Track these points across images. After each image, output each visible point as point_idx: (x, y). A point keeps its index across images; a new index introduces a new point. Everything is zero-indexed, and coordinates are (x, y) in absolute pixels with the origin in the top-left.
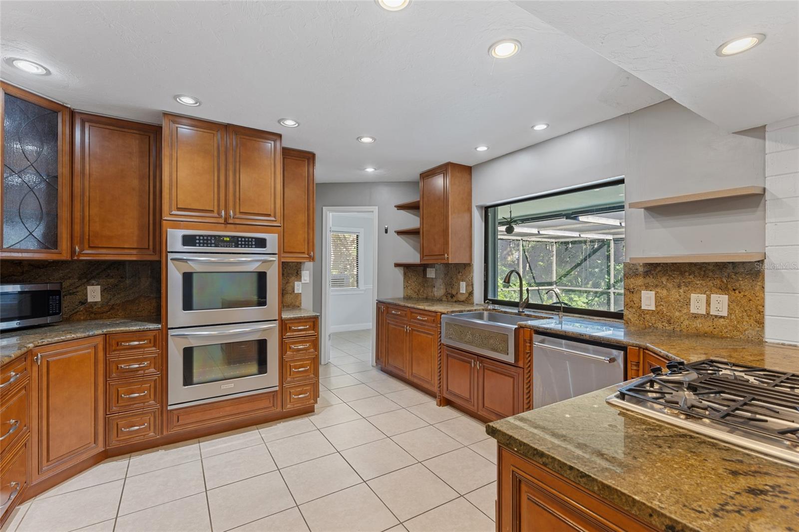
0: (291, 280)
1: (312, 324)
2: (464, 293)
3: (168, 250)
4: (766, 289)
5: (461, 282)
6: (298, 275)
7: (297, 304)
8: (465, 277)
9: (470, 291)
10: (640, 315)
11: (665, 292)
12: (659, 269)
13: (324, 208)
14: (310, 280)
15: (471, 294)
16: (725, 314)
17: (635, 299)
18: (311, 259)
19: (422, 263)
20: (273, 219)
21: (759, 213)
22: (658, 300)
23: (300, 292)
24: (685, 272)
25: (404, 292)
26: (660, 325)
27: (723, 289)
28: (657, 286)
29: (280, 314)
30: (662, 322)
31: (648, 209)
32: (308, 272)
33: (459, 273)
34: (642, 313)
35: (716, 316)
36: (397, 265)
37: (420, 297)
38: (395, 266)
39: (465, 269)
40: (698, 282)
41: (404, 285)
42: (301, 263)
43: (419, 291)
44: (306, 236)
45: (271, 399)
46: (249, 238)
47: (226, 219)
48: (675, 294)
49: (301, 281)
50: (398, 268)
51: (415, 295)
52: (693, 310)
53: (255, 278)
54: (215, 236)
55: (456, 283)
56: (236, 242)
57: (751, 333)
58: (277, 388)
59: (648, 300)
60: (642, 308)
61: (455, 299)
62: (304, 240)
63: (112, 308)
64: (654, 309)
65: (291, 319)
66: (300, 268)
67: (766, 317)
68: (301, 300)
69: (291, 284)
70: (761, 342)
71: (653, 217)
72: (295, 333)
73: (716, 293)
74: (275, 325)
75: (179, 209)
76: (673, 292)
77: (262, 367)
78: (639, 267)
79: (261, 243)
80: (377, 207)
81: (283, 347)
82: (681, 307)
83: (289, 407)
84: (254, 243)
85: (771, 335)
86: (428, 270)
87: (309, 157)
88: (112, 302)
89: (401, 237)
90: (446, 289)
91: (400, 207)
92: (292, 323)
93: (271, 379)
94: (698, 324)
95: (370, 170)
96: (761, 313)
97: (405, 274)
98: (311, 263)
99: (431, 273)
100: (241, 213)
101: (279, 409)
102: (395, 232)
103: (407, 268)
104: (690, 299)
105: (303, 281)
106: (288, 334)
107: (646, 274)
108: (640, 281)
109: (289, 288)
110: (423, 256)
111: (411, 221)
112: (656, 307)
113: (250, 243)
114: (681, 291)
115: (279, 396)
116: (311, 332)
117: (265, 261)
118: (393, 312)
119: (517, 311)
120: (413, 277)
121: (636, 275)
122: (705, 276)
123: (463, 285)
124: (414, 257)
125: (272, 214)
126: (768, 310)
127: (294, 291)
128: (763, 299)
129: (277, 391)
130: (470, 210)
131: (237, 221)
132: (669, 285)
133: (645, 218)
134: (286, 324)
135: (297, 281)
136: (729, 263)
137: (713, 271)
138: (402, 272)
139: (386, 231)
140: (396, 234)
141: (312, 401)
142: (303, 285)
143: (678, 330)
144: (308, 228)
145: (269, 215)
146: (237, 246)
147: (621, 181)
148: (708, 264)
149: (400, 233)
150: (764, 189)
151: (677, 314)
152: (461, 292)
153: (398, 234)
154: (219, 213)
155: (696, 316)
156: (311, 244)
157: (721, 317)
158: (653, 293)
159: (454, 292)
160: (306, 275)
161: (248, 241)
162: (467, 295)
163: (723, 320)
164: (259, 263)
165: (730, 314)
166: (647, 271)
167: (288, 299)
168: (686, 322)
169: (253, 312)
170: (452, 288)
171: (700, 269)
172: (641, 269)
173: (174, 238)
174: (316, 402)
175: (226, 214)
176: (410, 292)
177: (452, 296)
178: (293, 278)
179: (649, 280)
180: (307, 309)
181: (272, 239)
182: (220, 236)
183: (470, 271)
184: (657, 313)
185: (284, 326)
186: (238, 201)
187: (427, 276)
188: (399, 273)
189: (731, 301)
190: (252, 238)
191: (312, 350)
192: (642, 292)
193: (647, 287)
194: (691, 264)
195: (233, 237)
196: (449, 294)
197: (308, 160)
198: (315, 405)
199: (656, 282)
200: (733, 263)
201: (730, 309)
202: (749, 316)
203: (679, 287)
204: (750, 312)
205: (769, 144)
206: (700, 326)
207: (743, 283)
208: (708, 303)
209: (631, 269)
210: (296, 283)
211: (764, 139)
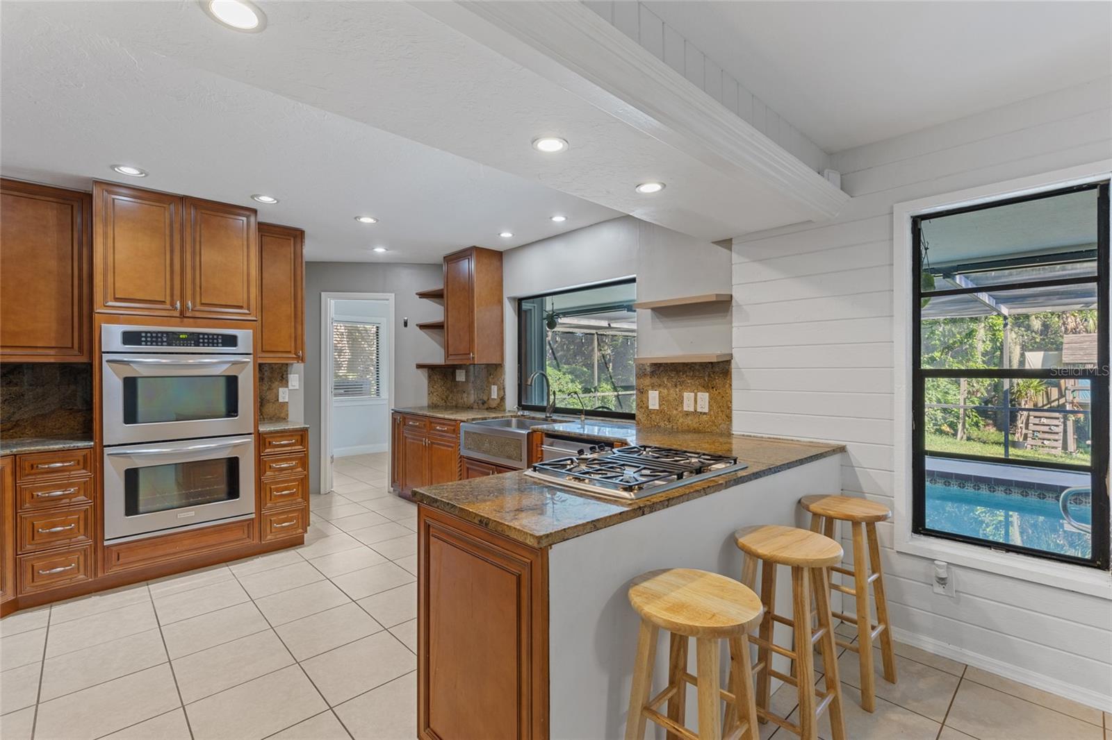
0: (274, 386)
1: (299, 438)
2: (495, 399)
3: (103, 350)
4: (733, 387)
5: (492, 386)
6: (284, 380)
7: (283, 415)
8: (496, 379)
9: (502, 396)
10: (648, 415)
11: (666, 391)
12: (662, 369)
13: (322, 293)
14: (300, 385)
15: (502, 399)
16: (706, 410)
17: (644, 399)
18: (301, 359)
19: (447, 363)
20: (246, 311)
21: (728, 318)
22: (662, 399)
23: (287, 400)
24: (680, 371)
25: (429, 399)
26: (662, 424)
27: (706, 388)
28: (660, 385)
29: (256, 427)
30: (664, 421)
31: (654, 309)
32: (297, 375)
33: (489, 374)
34: (650, 413)
35: (701, 413)
36: (419, 366)
37: (449, 404)
38: (417, 368)
39: (496, 370)
40: (689, 381)
41: (429, 391)
42: (287, 364)
43: (447, 398)
44: (293, 330)
45: (246, 529)
46: (213, 335)
47: (182, 312)
48: (673, 393)
49: (287, 387)
50: (421, 369)
51: (442, 403)
52: (686, 409)
53: (222, 384)
54: (167, 333)
55: (486, 386)
56: (196, 339)
57: (724, 427)
58: (253, 516)
59: (654, 399)
60: (650, 408)
61: (486, 406)
62: (291, 337)
63: (17, 424)
64: (658, 408)
65: (271, 432)
66: (286, 371)
67: (733, 412)
68: (287, 411)
69: (275, 391)
70: (730, 435)
71: (658, 318)
72: (276, 449)
73: (701, 391)
74: (250, 440)
75: (117, 299)
76: (672, 391)
77: (233, 492)
78: (647, 368)
79: (231, 341)
80: (393, 295)
81: (261, 466)
82: (678, 405)
83: (270, 538)
84: (220, 341)
85: (738, 428)
86: (458, 372)
87: (295, 235)
88: (17, 417)
89: (425, 332)
90: (477, 394)
91: (423, 295)
92: (273, 437)
93: (245, 505)
94: (689, 421)
95: (380, 250)
96: (729, 408)
97: (430, 377)
98: (301, 366)
99: (461, 376)
100: (203, 304)
101: (256, 541)
102: (417, 325)
103: (432, 369)
104: (683, 397)
105: (290, 387)
106: (267, 450)
107: (653, 374)
108: (647, 381)
109: (269, 396)
110: (447, 355)
111: (433, 312)
112: (660, 406)
113: (215, 341)
114: (677, 390)
115: (256, 525)
116: (299, 447)
117: (235, 363)
118: (411, 423)
119: (544, 416)
120: (439, 380)
121: (645, 375)
122: (693, 376)
123: (494, 389)
124: (438, 358)
125: (245, 305)
126: (735, 406)
127: (278, 400)
128: (731, 395)
129: (253, 519)
130: (501, 302)
131: (198, 314)
132: (669, 385)
133: (652, 319)
134: (265, 439)
135: (281, 387)
136: (709, 363)
137: (699, 371)
138: (427, 375)
139: (406, 324)
140: (418, 328)
141: (301, 530)
142: (291, 391)
143: (676, 426)
144: (295, 322)
145: (241, 307)
146: (197, 344)
147: (633, 280)
148: (695, 363)
149: (422, 327)
150: (731, 296)
151: (675, 412)
152: (492, 397)
153: (420, 328)
154: (173, 304)
155: (687, 414)
156: (299, 342)
157: (705, 413)
158: (658, 392)
159: (485, 398)
160: (295, 380)
161: (213, 339)
162: (499, 401)
163: (705, 416)
164: (227, 366)
165: (710, 410)
166: (653, 371)
167: (270, 409)
168: (681, 420)
169: (222, 424)
170: (483, 393)
171: (690, 368)
172: (648, 369)
173: (111, 336)
174: (306, 531)
175: (182, 305)
176: (435, 399)
177: (484, 402)
178: (277, 383)
179: (655, 380)
180: (296, 419)
181: (245, 337)
182: (173, 333)
183: (501, 373)
184: (660, 412)
185: (262, 441)
186: (198, 289)
187: (457, 380)
188: (422, 377)
189: (711, 398)
190: (218, 335)
191: (300, 469)
192: (649, 391)
193: (653, 387)
194: (684, 363)
195: (193, 334)
196: (481, 400)
197: (295, 237)
198: (305, 535)
199: (659, 382)
200: (712, 363)
201: (710, 406)
202: (722, 411)
203: (676, 386)
204: (723, 407)
205: (734, 256)
206: (690, 423)
207: (718, 382)
208: (696, 401)
209: (640, 369)
210: (281, 390)
211: (731, 250)
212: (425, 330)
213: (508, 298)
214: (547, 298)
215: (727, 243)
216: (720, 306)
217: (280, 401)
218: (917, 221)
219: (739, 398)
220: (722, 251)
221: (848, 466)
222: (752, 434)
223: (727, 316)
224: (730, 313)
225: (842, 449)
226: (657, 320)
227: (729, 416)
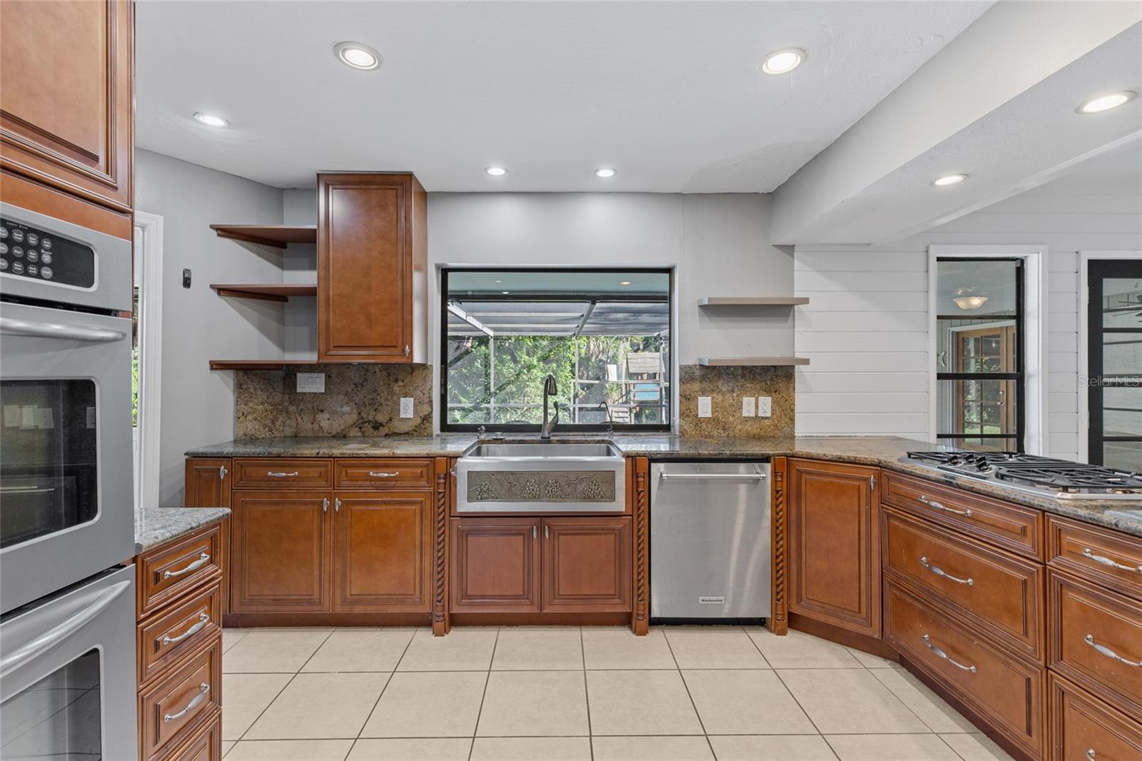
2: (411, 419)
4: (796, 390)
5: (402, 400)
8: (411, 389)
9: (426, 413)
10: (697, 424)
11: (720, 397)
12: (715, 372)
15: (427, 418)
16: (769, 415)
17: (691, 407)
19: (321, 361)
21: (790, 322)
22: (715, 406)
24: (738, 375)
26: (715, 433)
27: (768, 392)
28: (713, 391)
30: (718, 429)
31: (703, 308)
33: (396, 381)
34: (698, 422)
35: (762, 418)
36: (217, 366)
37: (277, 434)
38: (212, 368)
39: (412, 373)
40: (748, 386)
41: (237, 411)
43: (273, 422)
46: (28, 230)
48: (729, 399)
50: (219, 372)
51: (264, 433)
52: (745, 414)
55: (386, 399)
57: (787, 429)
59: (705, 407)
60: (699, 416)
61: (384, 431)
64: (710, 416)
67: (796, 414)
70: (793, 437)
73: (763, 395)
76: (728, 395)
78: (695, 370)
80: (162, 218)
82: (735, 411)
84: (47, 258)
85: (800, 430)
86: (306, 377)
89: (226, 300)
90: (360, 414)
91: (226, 232)
94: (748, 427)
96: (793, 411)
97: (239, 387)
99: (310, 384)
102: (212, 287)
103: (246, 373)
104: (742, 403)
107: (703, 379)
108: (696, 386)
112: (712, 413)
113: (32, 255)
114: (735, 395)
119: (539, 438)
120: (259, 392)
121: (692, 379)
122: (753, 380)
123: (405, 403)
124: (258, 348)
126: (797, 409)
128: (794, 398)
132: (724, 389)
133: (700, 316)
136: (772, 366)
137: (760, 374)
138: (232, 382)
139: (187, 283)
140: (214, 293)
143: (732, 435)
148: (756, 367)
149: (222, 291)
151: (731, 419)
152: (403, 416)
153: (219, 294)
155: (747, 419)
157: (767, 418)
158: (710, 398)
159: (381, 418)
162: (419, 421)
163: (767, 420)
165: (772, 414)
166: (703, 375)
168: (739, 427)
170: (376, 410)
171: (750, 372)
172: (698, 373)
176: (250, 426)
177: (377, 426)
179: (706, 385)
183: (425, 379)
184: (712, 420)
187: (299, 390)
188: (224, 385)
189: (773, 402)
190: (42, 235)
192: (699, 398)
193: (704, 393)
194: (742, 367)
196: (369, 422)
199: (712, 387)
200: (775, 367)
201: (772, 410)
202: (785, 415)
203: (733, 391)
204: (786, 411)
205: (796, 262)
206: (750, 429)
207: (781, 385)
208: (757, 406)
209: (686, 373)
211: (793, 257)
212: (227, 298)
213: (435, 265)
215: (789, 249)
216: (780, 311)
219: (801, 400)
220: (783, 255)
222: (815, 435)
223: (787, 320)
224: (791, 318)
226: (707, 318)
227: (792, 420)
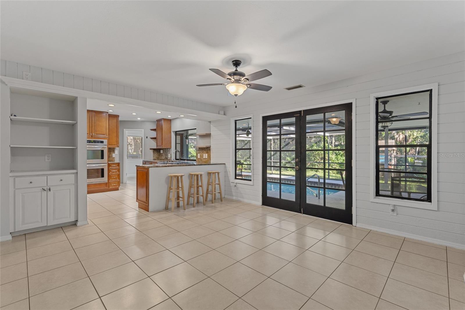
1: (118, 165)
4: (211, 152)
6: (114, 151)
7: (113, 160)
8: (169, 152)
10: (198, 160)
11: (201, 154)
12: (200, 149)
13: (124, 129)
15: (171, 157)
16: (207, 158)
17: (197, 156)
18: (118, 147)
19: (158, 148)
20: (106, 135)
22: (200, 156)
23: (114, 157)
24: (203, 149)
25: (153, 157)
27: (207, 153)
29: (108, 162)
31: (199, 136)
32: (117, 151)
36: (151, 149)
39: (169, 149)
40: (204, 151)
41: (153, 155)
42: (114, 148)
44: (116, 140)
45: (105, 185)
47: (92, 136)
51: (157, 158)
52: (204, 157)
53: (100, 152)
54: (89, 140)
55: (167, 154)
56: (95, 142)
58: (107, 182)
60: (198, 158)
62: (116, 141)
65: (110, 163)
66: (114, 149)
67: (211, 157)
68: (115, 159)
71: (200, 138)
72: (112, 167)
74: (107, 164)
77: (103, 176)
79: (102, 142)
80: (143, 130)
81: (109, 171)
83: (111, 187)
86: (161, 150)
87: (117, 116)
89: (152, 140)
90: (165, 156)
91: (151, 130)
92: (112, 164)
93: (105, 179)
94: (204, 160)
95: (139, 119)
97: (153, 152)
98: (118, 148)
99: (162, 152)
100: (96, 134)
101: (108, 188)
104: (203, 155)
105: (115, 154)
106: (110, 167)
109: (111, 155)
110: (157, 146)
111: (154, 134)
113: (99, 142)
114: (203, 153)
115: (108, 184)
116: (118, 167)
117: (103, 147)
120: (156, 153)
123: (169, 155)
125: (105, 134)
129: (107, 183)
130: (170, 132)
131: (95, 136)
132: (201, 152)
138: (153, 151)
139: (147, 138)
140: (150, 139)
141: (118, 186)
142: (116, 155)
143: (202, 162)
144: (117, 137)
145: (104, 135)
146: (95, 143)
147: (196, 129)
148: (205, 147)
149: (152, 138)
150: (211, 133)
151: (202, 158)
152: (169, 157)
154: (90, 134)
155: (204, 159)
156: (118, 142)
160: (117, 152)
164: (101, 148)
167: (111, 159)
169: (100, 161)
170: (167, 156)
171: (205, 149)
172: (198, 149)
174: (119, 187)
175: (92, 134)
176: (155, 158)
177: (167, 158)
178: (112, 153)
179: (199, 152)
180: (117, 161)
181: (106, 141)
182: (90, 140)
183: (171, 151)
184: (200, 158)
185: (109, 165)
186: (95, 131)
188: (152, 151)
191: (118, 172)
192: (198, 154)
195: (94, 141)
197: (117, 117)
198: (119, 188)
200: (208, 147)
204: (209, 156)
205: (211, 125)
207: (209, 151)
208: (205, 156)
210: (113, 154)
213: (173, 131)
214: (189, 131)
215: (210, 122)
216: (209, 135)
217: (113, 157)
218: (236, 121)
219: (212, 155)
220: (209, 123)
221: (225, 167)
223: (210, 137)
225: (225, 164)
227: (210, 159)
